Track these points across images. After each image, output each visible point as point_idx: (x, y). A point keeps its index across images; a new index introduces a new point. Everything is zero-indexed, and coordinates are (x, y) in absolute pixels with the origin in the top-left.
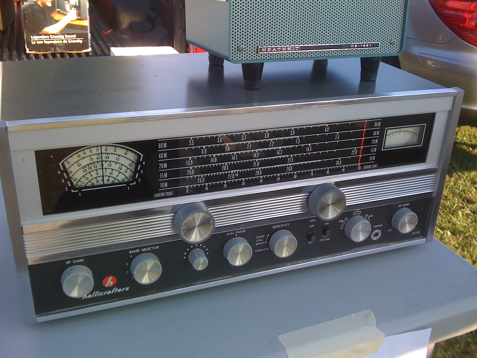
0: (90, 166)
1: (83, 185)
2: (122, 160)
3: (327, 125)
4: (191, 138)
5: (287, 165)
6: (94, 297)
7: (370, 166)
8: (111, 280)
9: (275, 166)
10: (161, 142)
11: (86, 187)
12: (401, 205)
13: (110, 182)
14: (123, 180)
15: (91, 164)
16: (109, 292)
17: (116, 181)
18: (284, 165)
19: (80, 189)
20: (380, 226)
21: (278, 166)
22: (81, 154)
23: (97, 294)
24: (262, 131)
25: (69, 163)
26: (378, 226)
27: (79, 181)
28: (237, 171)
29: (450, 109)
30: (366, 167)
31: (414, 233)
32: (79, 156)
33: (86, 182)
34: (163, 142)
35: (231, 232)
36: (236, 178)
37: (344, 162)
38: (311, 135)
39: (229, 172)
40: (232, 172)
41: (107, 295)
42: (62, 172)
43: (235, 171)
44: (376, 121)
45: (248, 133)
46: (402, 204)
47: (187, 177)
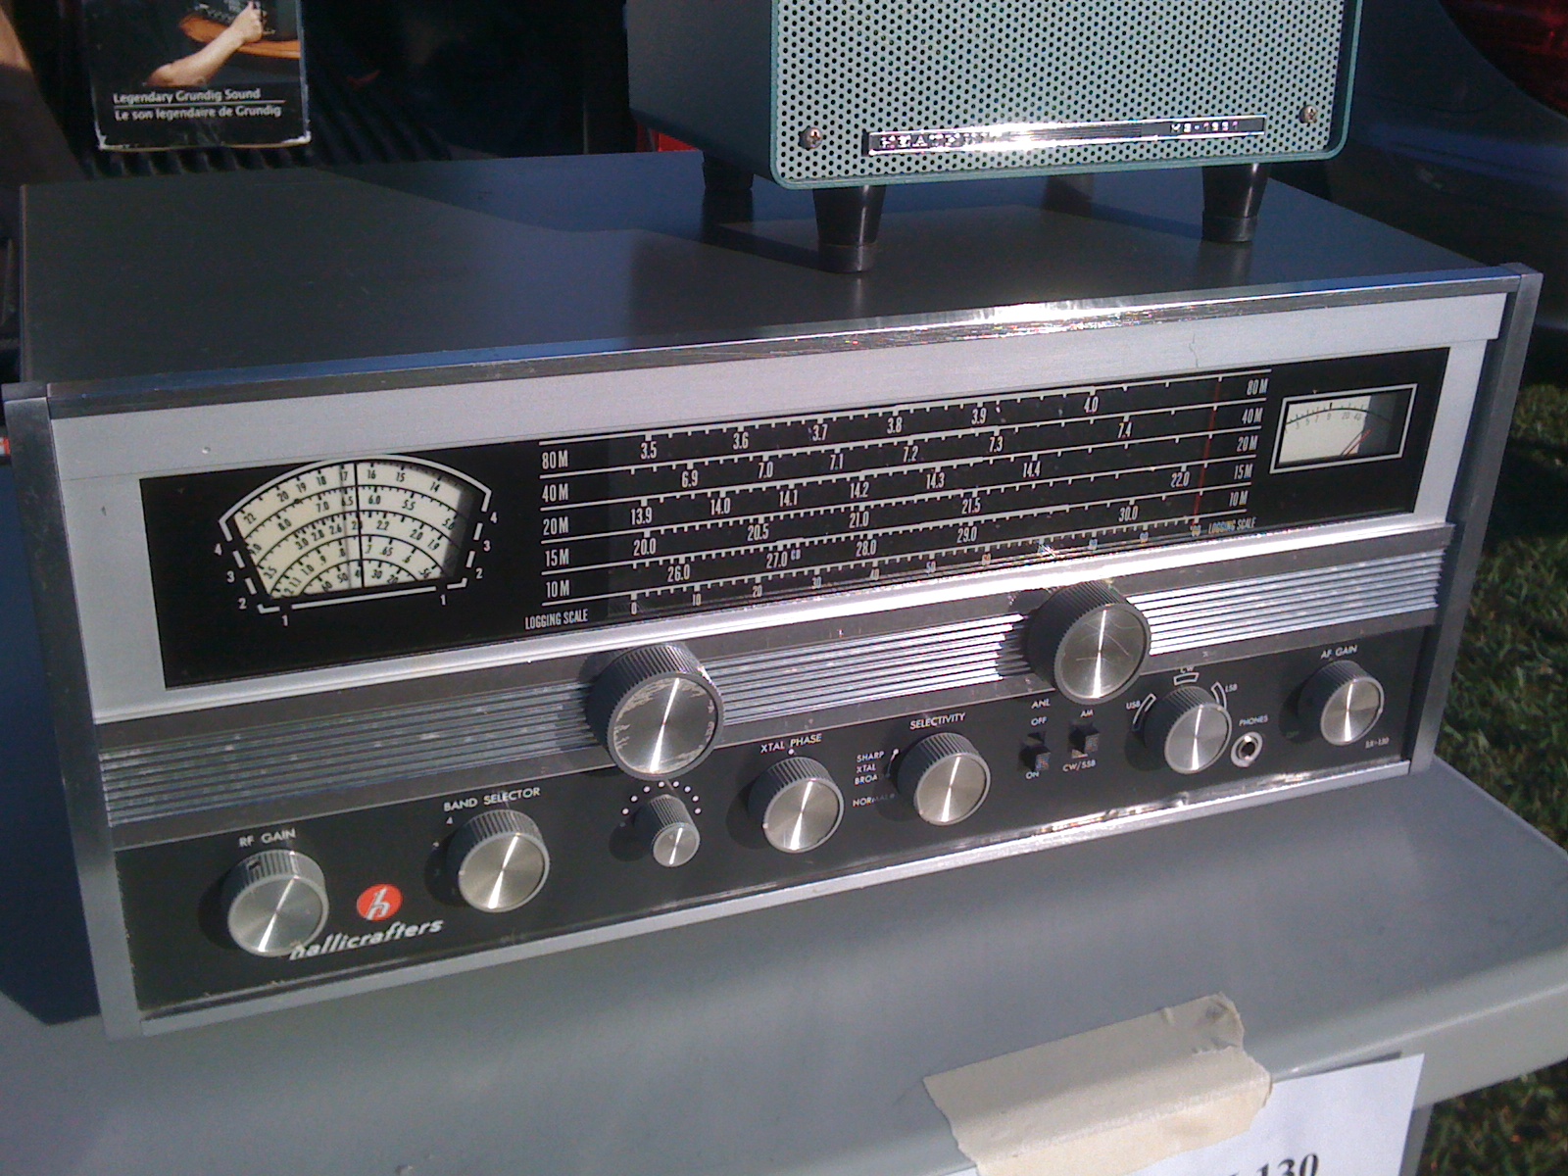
0: (319, 526)
1: (297, 591)
2: (424, 509)
3: (1092, 390)
4: (648, 436)
5: (960, 521)
6: (328, 955)
7: (1230, 525)
8: (385, 899)
9: (921, 527)
10: (549, 449)
11: (304, 597)
12: (1329, 652)
13: (383, 581)
14: (426, 573)
15: (323, 520)
16: (378, 938)
17: (403, 578)
18: (951, 522)
19: (286, 602)
20: (1260, 720)
21: (931, 525)
22: (291, 488)
23: (339, 942)
24: (880, 412)
25: (249, 517)
26: (1255, 720)
27: (284, 576)
28: (798, 541)
29: (1495, 336)
30: (1216, 528)
31: (1372, 743)
32: (284, 496)
33: (306, 579)
34: (557, 448)
35: (774, 741)
36: (792, 564)
37: (1147, 511)
38: (1038, 424)
39: (771, 546)
40: (780, 544)
41: (369, 947)
42: (228, 548)
43: (789, 543)
44: (1253, 377)
45: (834, 416)
46: (1334, 647)
47: (635, 563)
